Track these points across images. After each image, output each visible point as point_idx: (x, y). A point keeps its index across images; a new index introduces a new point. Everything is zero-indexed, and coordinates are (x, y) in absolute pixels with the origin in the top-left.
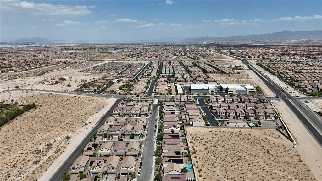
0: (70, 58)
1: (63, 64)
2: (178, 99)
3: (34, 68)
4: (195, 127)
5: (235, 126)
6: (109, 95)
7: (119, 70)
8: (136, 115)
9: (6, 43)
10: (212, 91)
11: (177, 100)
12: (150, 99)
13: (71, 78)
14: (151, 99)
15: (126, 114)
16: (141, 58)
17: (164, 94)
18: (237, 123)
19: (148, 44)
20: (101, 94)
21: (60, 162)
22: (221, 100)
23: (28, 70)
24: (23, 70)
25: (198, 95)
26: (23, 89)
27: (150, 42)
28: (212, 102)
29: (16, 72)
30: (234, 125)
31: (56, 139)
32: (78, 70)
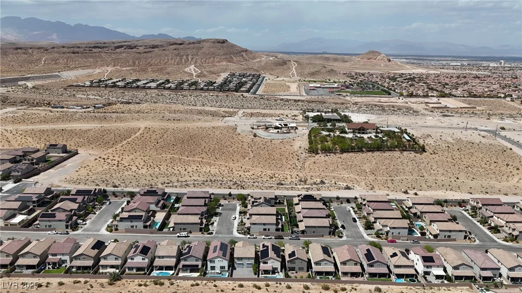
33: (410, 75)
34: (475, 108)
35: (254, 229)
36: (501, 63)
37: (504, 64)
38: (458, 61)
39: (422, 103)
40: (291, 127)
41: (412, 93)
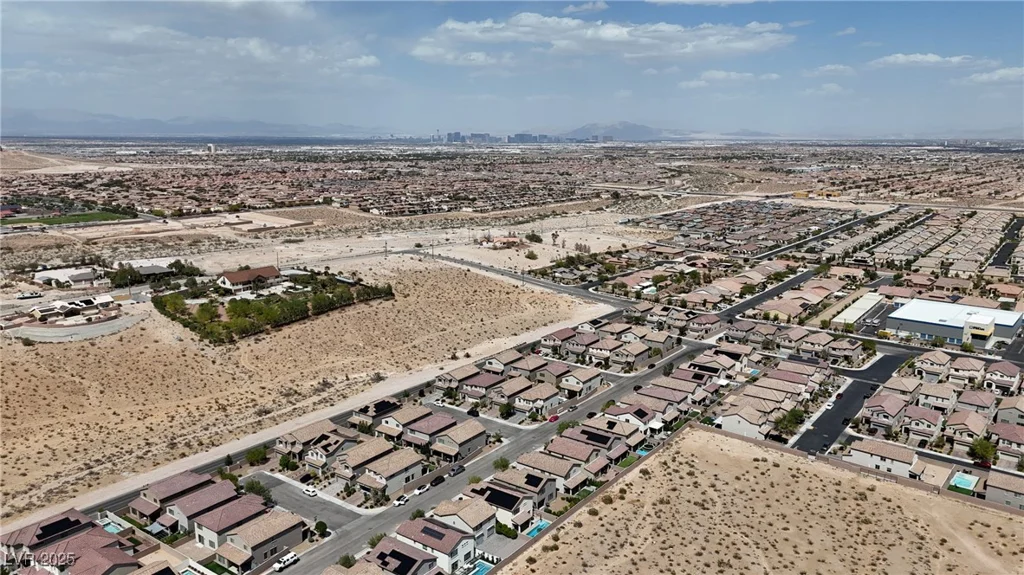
0: (646, 183)
1: (608, 199)
2: (790, 342)
3: (525, 206)
4: (727, 434)
5: (878, 467)
6: (609, 295)
7: (736, 228)
8: (598, 361)
9: (545, 137)
10: (974, 336)
11: (787, 343)
12: (696, 326)
13: (555, 236)
14: (700, 324)
15: (573, 353)
16: (875, 195)
17: (776, 318)
18: (883, 459)
19: (988, 144)
20: (590, 290)
21: (297, 424)
22: (961, 373)
23: (508, 208)
24: (494, 209)
25: (908, 340)
26: (436, 253)
27: (1002, 137)
28: (920, 373)
29: (476, 211)
30: (871, 462)
31: (351, 376)
32: (616, 220)
33: (75, 176)
34: (312, 223)
35: (395, 488)
36: (209, 149)
37: (216, 150)
38: (121, 146)
39: (220, 226)
40: (102, 305)
41: (180, 210)
